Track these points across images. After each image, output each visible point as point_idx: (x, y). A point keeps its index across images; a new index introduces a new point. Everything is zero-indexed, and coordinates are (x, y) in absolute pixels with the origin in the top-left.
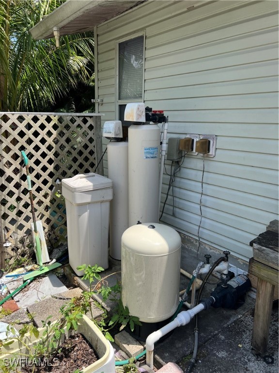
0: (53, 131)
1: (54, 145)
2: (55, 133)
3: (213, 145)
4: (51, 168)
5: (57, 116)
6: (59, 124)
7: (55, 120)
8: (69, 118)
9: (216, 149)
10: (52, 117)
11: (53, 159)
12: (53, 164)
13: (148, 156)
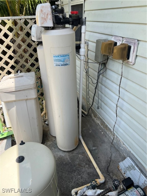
0: (8, 33)
1: (11, 44)
2: (11, 35)
3: (134, 51)
4: (12, 62)
5: (11, 20)
6: (14, 27)
7: (9, 24)
8: (23, 21)
9: (137, 56)
10: (6, 21)
11: (13, 56)
12: (13, 60)
13: (58, 63)
